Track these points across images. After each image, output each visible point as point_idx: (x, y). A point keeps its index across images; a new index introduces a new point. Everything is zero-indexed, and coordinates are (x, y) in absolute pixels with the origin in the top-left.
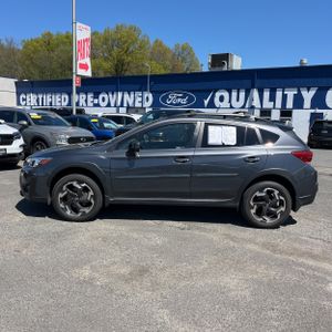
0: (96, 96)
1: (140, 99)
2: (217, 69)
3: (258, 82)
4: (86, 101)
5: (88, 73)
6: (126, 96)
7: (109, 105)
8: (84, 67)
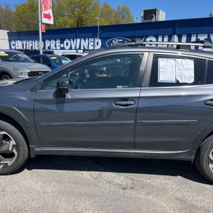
0: (62, 42)
1: (92, 44)
2: (148, 21)
3: (178, 30)
4: (55, 45)
5: (51, 22)
6: (83, 41)
7: (71, 48)
8: (48, 16)
